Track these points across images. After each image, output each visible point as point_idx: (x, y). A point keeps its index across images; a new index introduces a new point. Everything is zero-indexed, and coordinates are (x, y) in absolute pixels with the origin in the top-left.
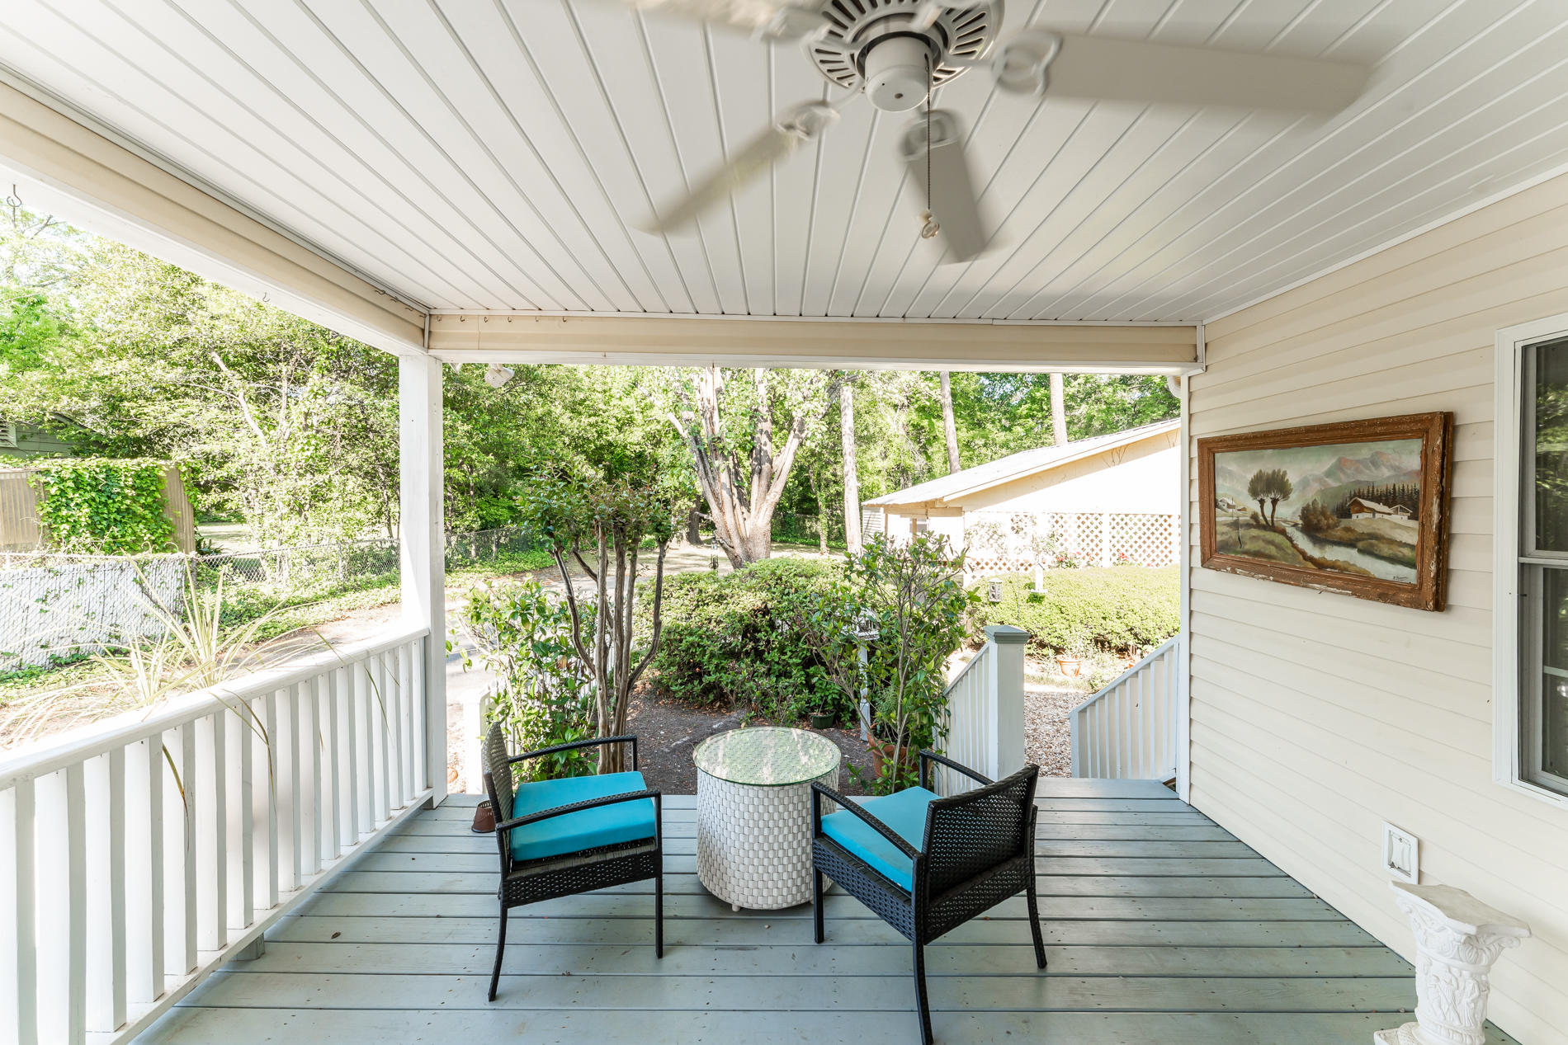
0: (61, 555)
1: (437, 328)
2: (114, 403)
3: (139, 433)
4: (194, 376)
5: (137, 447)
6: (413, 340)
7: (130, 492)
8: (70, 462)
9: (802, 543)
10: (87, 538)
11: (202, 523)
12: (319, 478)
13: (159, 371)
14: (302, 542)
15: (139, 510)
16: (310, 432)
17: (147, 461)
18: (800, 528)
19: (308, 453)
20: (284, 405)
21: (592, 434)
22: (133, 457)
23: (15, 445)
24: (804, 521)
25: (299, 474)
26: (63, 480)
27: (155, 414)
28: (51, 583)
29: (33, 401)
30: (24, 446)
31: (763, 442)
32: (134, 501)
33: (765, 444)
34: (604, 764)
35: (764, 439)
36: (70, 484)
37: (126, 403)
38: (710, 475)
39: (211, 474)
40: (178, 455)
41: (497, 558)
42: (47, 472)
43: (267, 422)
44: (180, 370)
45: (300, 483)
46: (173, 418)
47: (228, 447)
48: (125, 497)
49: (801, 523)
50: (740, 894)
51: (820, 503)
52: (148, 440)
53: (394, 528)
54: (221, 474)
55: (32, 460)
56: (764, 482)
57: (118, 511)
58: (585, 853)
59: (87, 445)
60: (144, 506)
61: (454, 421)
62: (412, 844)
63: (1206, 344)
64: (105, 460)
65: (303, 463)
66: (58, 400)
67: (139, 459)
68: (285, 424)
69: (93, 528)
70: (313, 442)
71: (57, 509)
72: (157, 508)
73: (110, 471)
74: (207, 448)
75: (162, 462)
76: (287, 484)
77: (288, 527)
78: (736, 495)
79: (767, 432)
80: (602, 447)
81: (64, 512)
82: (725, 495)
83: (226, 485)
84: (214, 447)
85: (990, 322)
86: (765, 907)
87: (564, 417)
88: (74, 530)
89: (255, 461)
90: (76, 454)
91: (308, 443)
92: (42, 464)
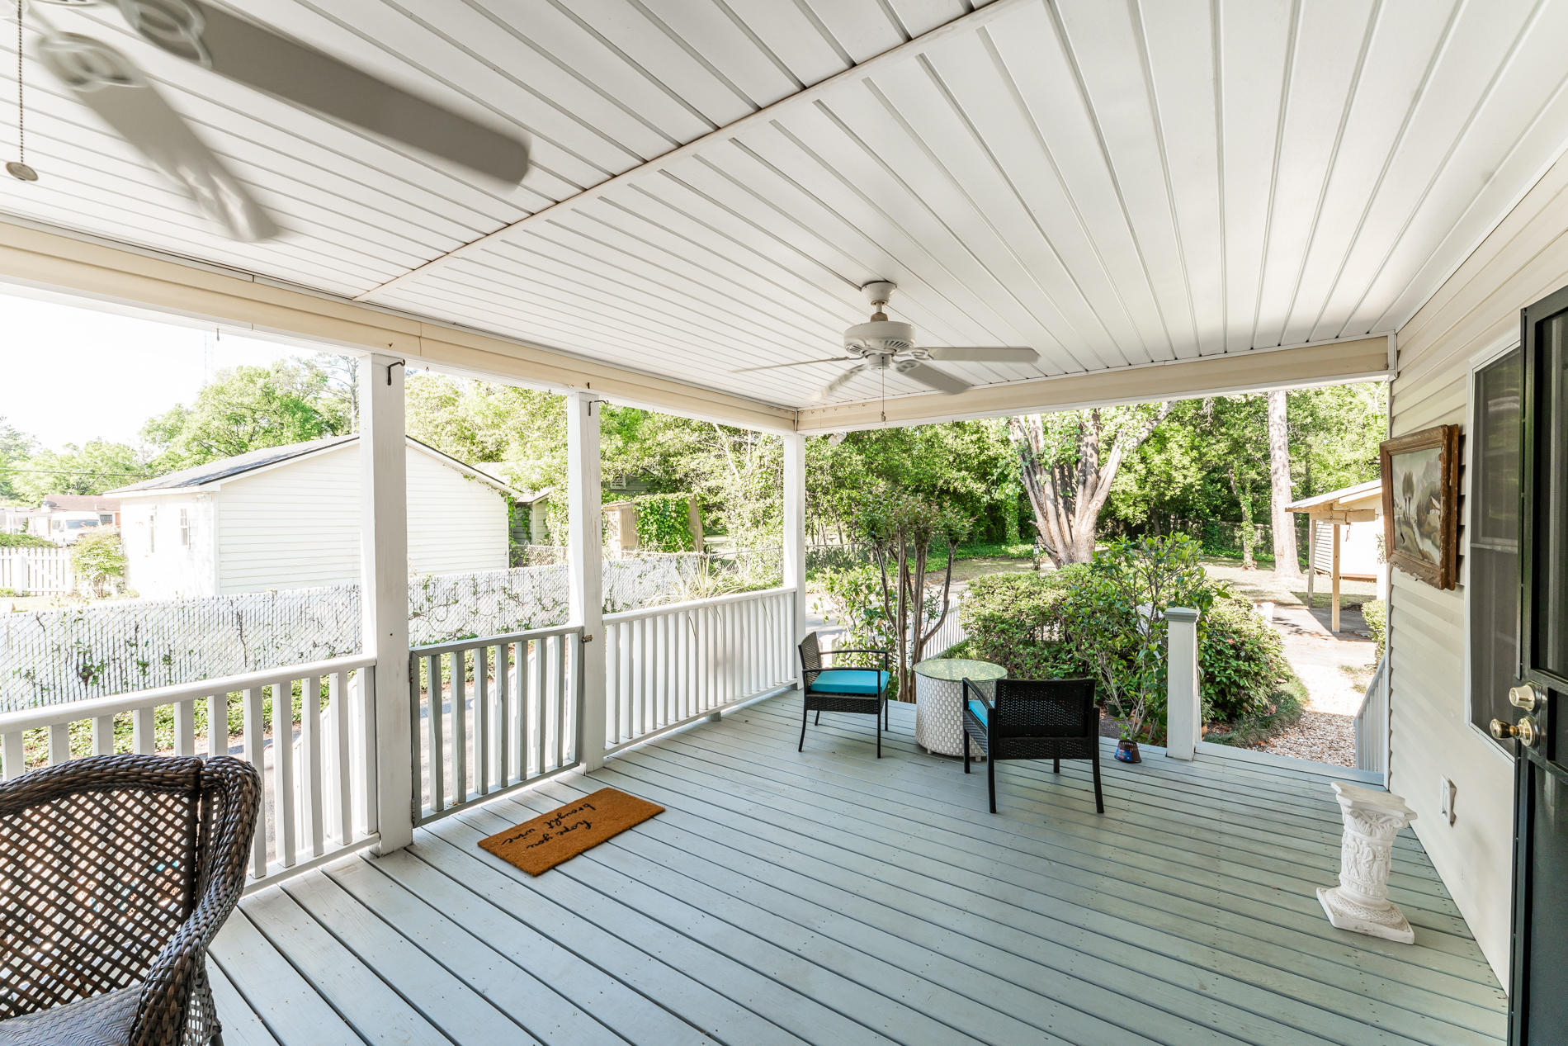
0: (645, 553)
1: (802, 418)
2: (665, 458)
3: (677, 476)
4: (704, 436)
5: (674, 486)
6: (789, 428)
7: (674, 515)
8: (648, 497)
9: (1227, 556)
10: (655, 543)
11: (708, 535)
12: (769, 501)
13: (687, 436)
14: (758, 547)
15: (678, 526)
16: (763, 469)
17: (681, 495)
18: (1226, 538)
19: (761, 484)
20: (749, 451)
21: (973, 450)
22: (674, 492)
23: (625, 488)
24: (1232, 530)
25: (757, 500)
26: (646, 508)
27: (684, 464)
28: (644, 567)
29: (634, 462)
30: (630, 488)
31: (1089, 454)
32: (676, 520)
33: (1091, 456)
34: (901, 692)
35: (1090, 451)
36: (649, 510)
37: (672, 459)
38: (1036, 487)
39: (712, 500)
40: (696, 489)
41: (889, 563)
42: (638, 504)
43: (740, 464)
44: (697, 434)
45: (758, 505)
46: (693, 465)
47: (719, 482)
48: (672, 518)
49: (1228, 532)
50: (931, 744)
51: (1244, 508)
52: (681, 481)
53: (815, 537)
54: (717, 499)
55: (633, 497)
56: (1088, 491)
57: (669, 527)
58: (846, 694)
59: (655, 486)
60: (681, 523)
61: (851, 453)
62: (783, 701)
63: (1399, 352)
64: (663, 495)
65: (759, 492)
66: (643, 460)
67: (678, 494)
68: (750, 464)
69: (659, 540)
70: (764, 476)
71: (643, 526)
72: (686, 523)
73: (665, 502)
74: (709, 484)
75: (688, 495)
76: (750, 506)
77: (751, 535)
78: (1062, 504)
79: (1092, 444)
80: (984, 462)
81: (646, 528)
82: (1050, 506)
83: (720, 506)
84: (712, 483)
85: (1163, 363)
86: (943, 752)
87: (949, 437)
88: (650, 539)
89: (733, 492)
90: (649, 491)
91: (762, 477)
92: (638, 499)
